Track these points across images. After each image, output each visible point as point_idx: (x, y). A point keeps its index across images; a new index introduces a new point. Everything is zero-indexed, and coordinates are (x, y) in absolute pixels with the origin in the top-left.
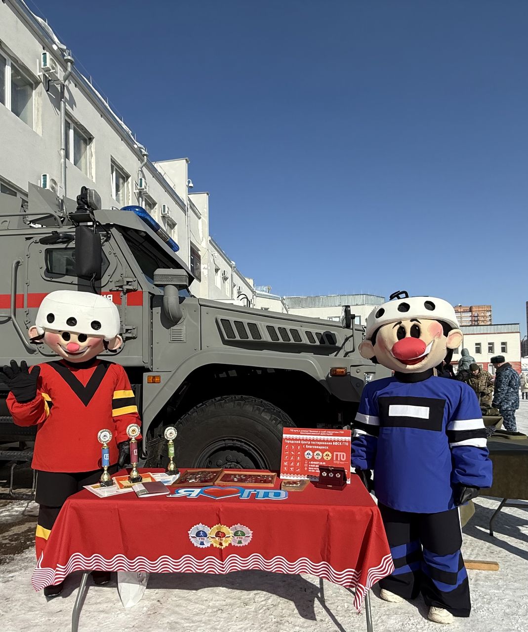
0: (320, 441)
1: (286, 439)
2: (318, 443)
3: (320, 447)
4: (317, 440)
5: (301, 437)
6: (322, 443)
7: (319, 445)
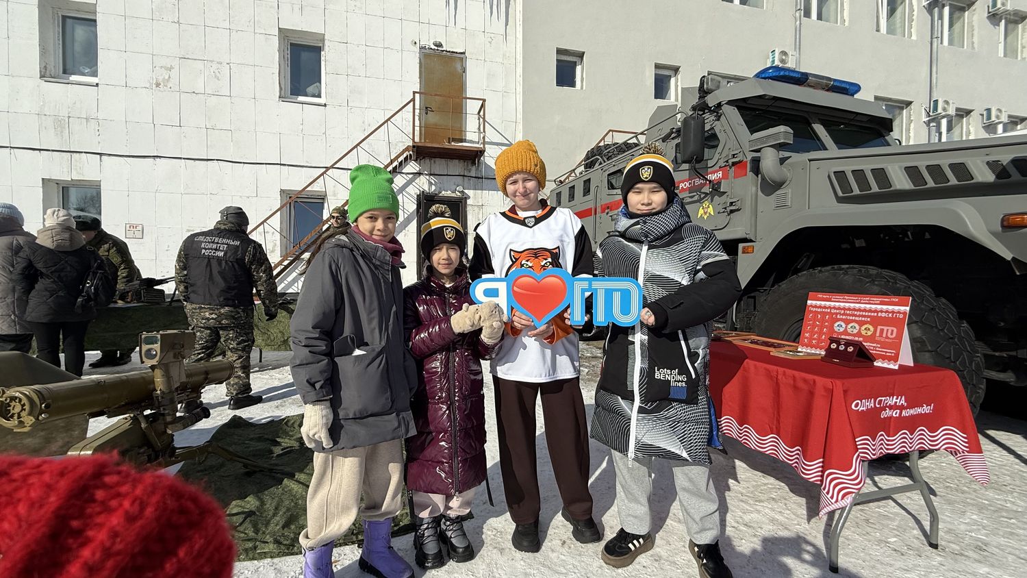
0: (860, 310)
1: (811, 306)
2: (856, 313)
3: (857, 319)
4: (854, 310)
5: (832, 304)
6: (861, 313)
7: (856, 316)
